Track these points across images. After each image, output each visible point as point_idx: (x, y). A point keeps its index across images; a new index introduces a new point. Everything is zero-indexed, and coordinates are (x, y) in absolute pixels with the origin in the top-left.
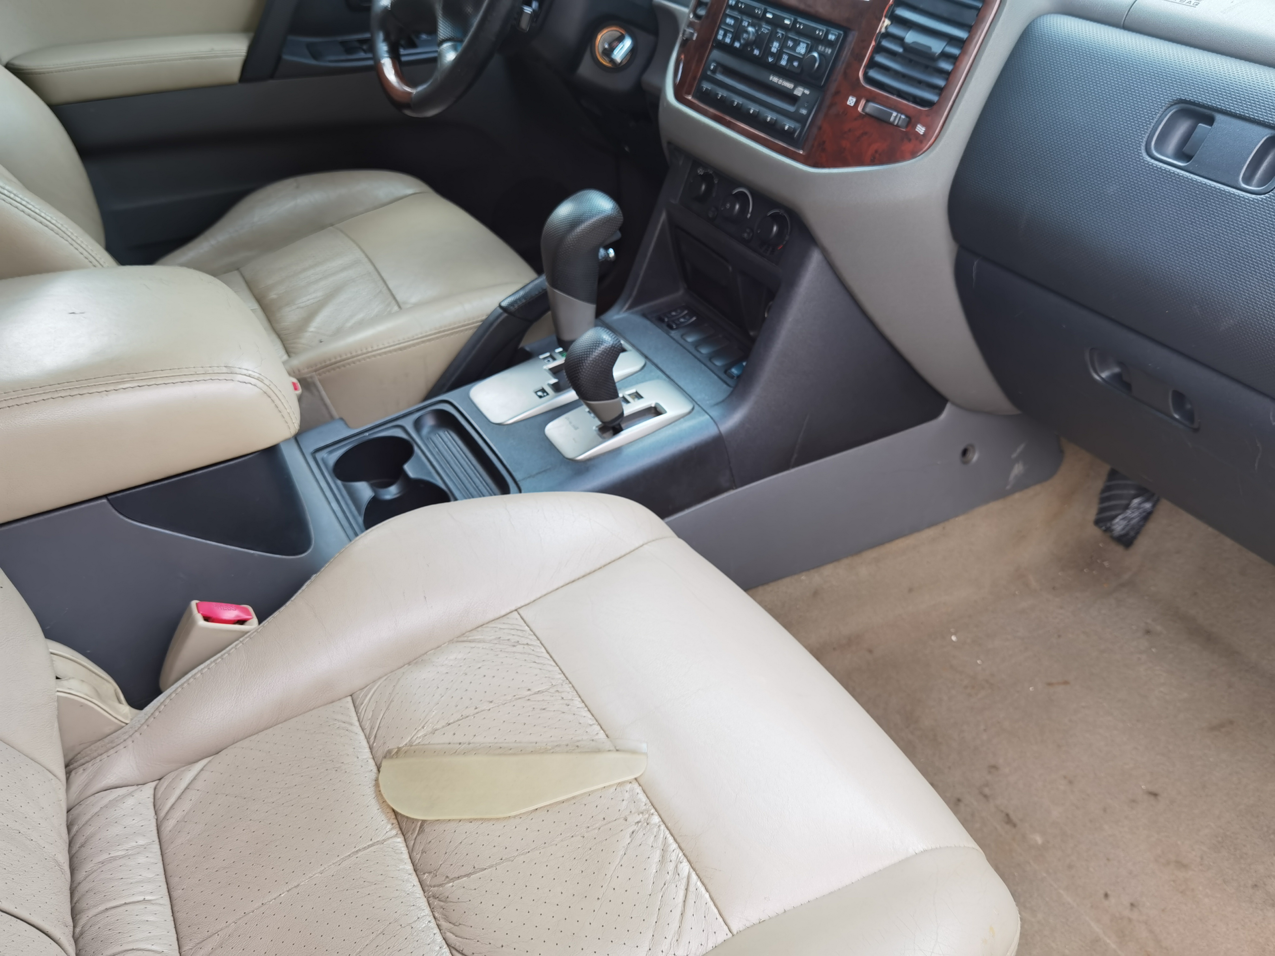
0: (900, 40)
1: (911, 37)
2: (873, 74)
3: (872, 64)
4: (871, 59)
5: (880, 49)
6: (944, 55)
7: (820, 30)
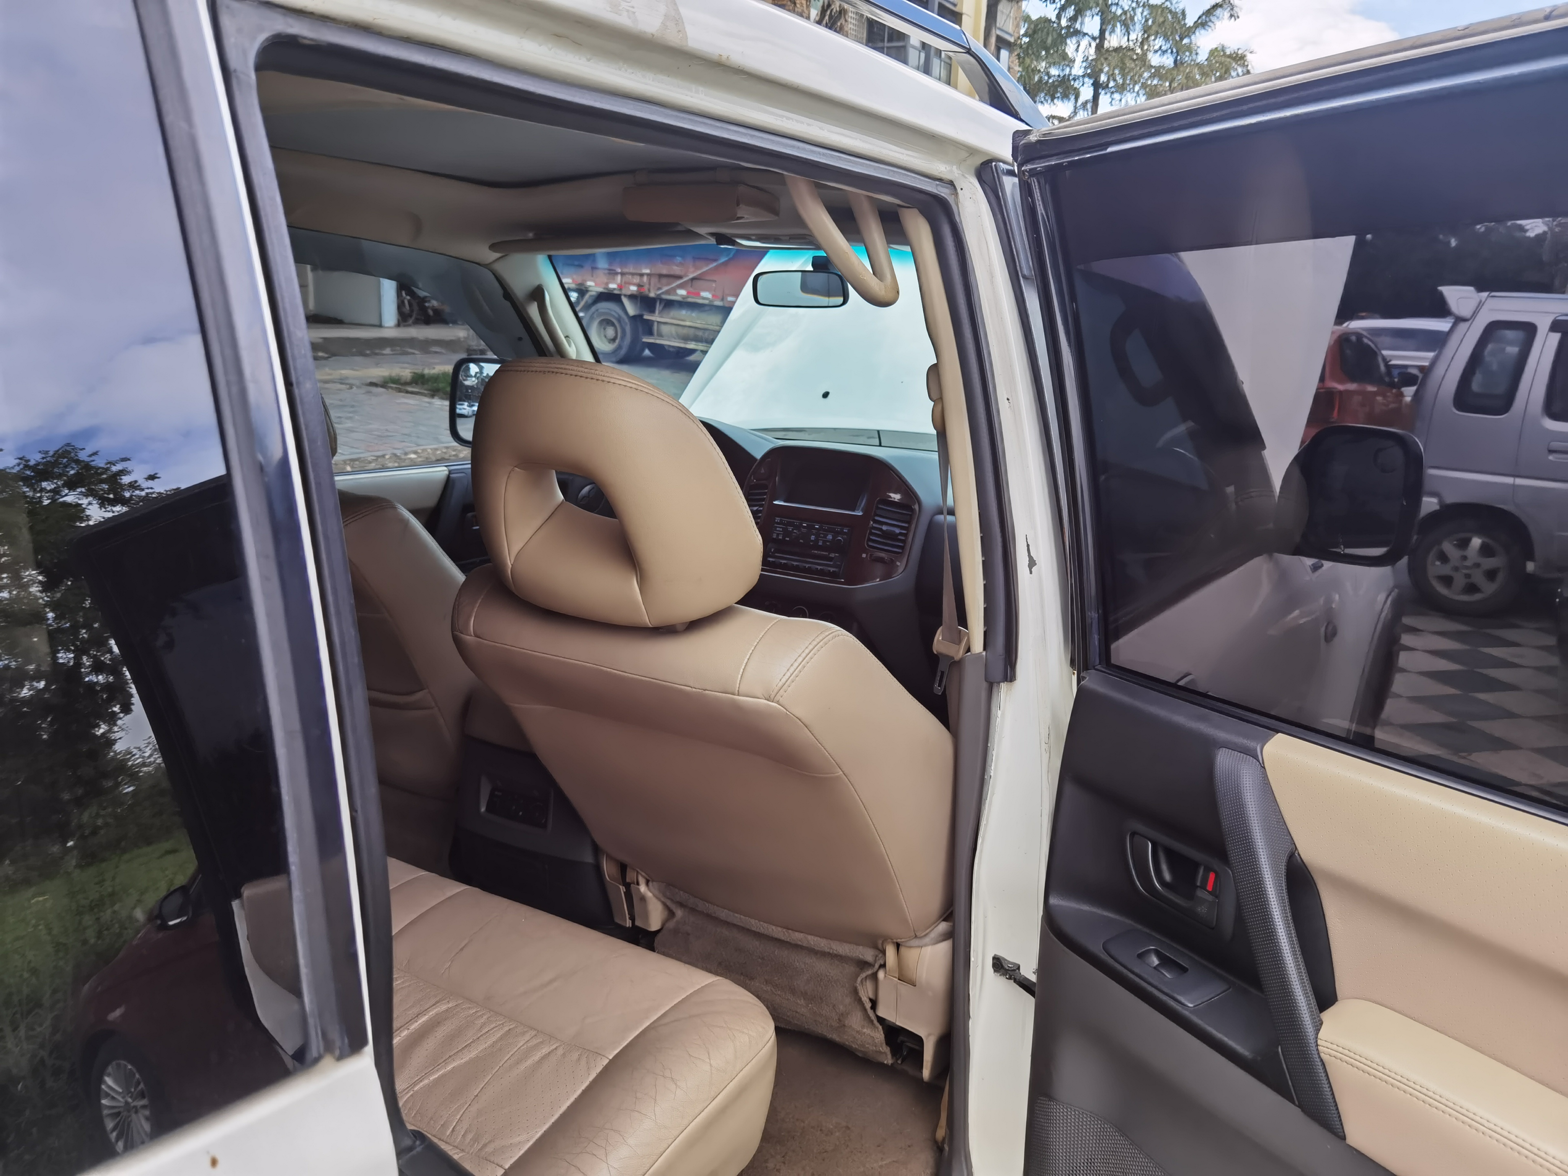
0: (881, 530)
1: (884, 528)
2: (871, 544)
3: (870, 540)
4: (869, 537)
5: (871, 534)
6: (901, 534)
7: (838, 529)
